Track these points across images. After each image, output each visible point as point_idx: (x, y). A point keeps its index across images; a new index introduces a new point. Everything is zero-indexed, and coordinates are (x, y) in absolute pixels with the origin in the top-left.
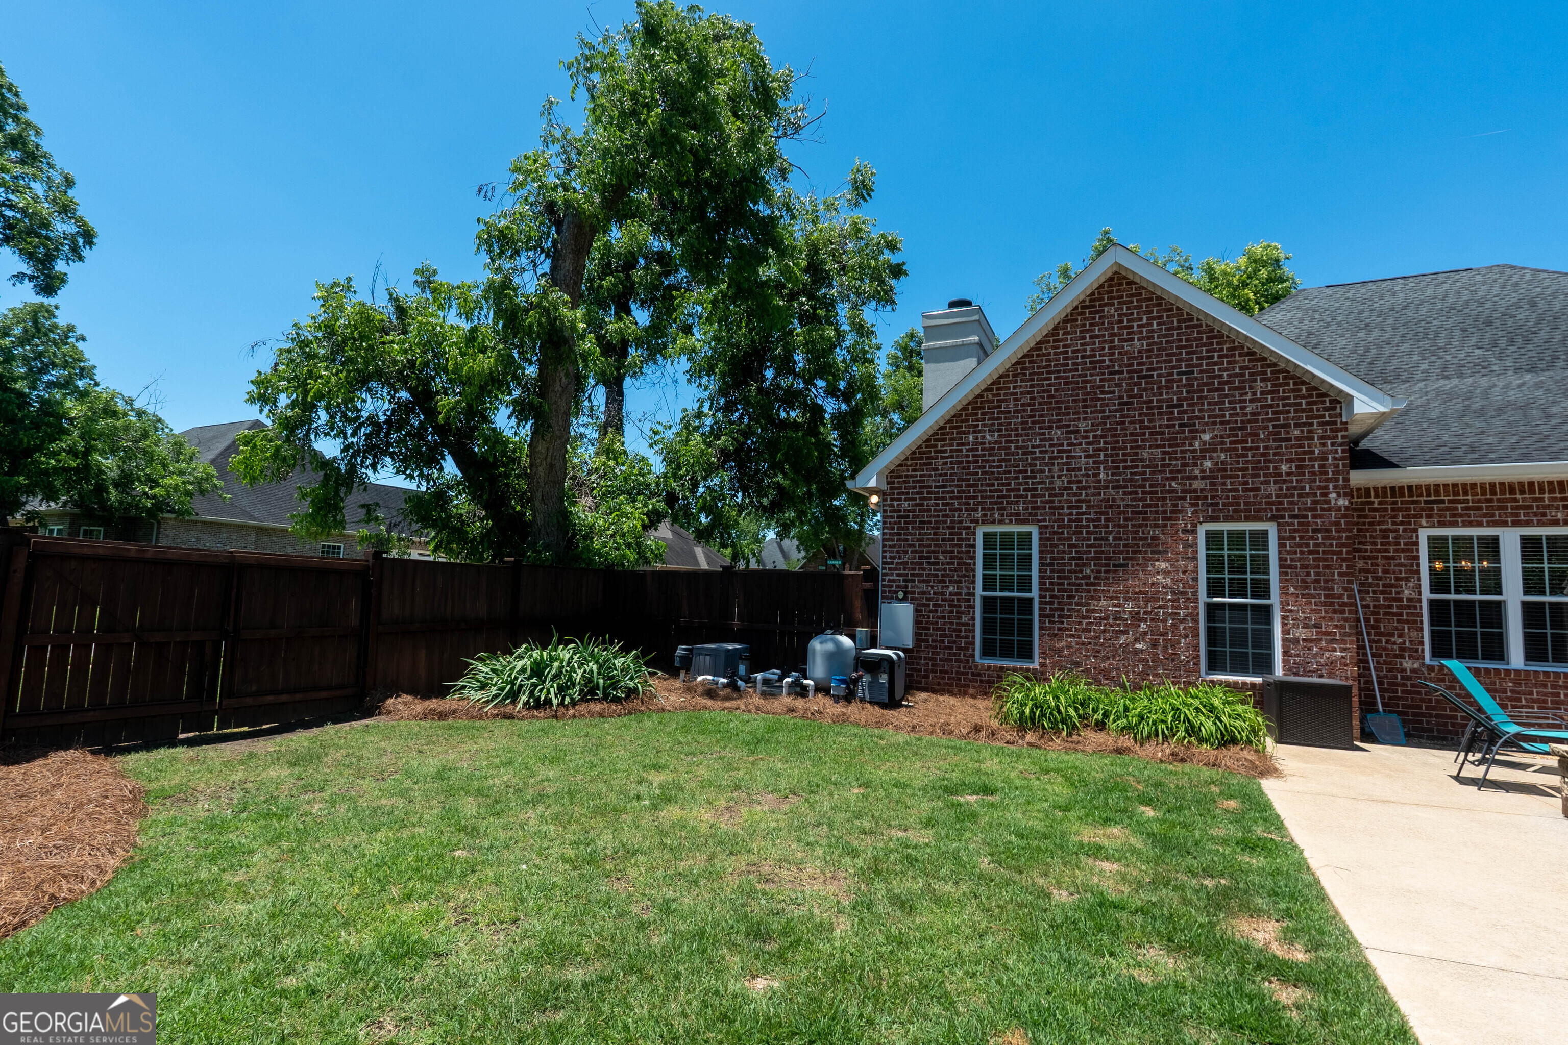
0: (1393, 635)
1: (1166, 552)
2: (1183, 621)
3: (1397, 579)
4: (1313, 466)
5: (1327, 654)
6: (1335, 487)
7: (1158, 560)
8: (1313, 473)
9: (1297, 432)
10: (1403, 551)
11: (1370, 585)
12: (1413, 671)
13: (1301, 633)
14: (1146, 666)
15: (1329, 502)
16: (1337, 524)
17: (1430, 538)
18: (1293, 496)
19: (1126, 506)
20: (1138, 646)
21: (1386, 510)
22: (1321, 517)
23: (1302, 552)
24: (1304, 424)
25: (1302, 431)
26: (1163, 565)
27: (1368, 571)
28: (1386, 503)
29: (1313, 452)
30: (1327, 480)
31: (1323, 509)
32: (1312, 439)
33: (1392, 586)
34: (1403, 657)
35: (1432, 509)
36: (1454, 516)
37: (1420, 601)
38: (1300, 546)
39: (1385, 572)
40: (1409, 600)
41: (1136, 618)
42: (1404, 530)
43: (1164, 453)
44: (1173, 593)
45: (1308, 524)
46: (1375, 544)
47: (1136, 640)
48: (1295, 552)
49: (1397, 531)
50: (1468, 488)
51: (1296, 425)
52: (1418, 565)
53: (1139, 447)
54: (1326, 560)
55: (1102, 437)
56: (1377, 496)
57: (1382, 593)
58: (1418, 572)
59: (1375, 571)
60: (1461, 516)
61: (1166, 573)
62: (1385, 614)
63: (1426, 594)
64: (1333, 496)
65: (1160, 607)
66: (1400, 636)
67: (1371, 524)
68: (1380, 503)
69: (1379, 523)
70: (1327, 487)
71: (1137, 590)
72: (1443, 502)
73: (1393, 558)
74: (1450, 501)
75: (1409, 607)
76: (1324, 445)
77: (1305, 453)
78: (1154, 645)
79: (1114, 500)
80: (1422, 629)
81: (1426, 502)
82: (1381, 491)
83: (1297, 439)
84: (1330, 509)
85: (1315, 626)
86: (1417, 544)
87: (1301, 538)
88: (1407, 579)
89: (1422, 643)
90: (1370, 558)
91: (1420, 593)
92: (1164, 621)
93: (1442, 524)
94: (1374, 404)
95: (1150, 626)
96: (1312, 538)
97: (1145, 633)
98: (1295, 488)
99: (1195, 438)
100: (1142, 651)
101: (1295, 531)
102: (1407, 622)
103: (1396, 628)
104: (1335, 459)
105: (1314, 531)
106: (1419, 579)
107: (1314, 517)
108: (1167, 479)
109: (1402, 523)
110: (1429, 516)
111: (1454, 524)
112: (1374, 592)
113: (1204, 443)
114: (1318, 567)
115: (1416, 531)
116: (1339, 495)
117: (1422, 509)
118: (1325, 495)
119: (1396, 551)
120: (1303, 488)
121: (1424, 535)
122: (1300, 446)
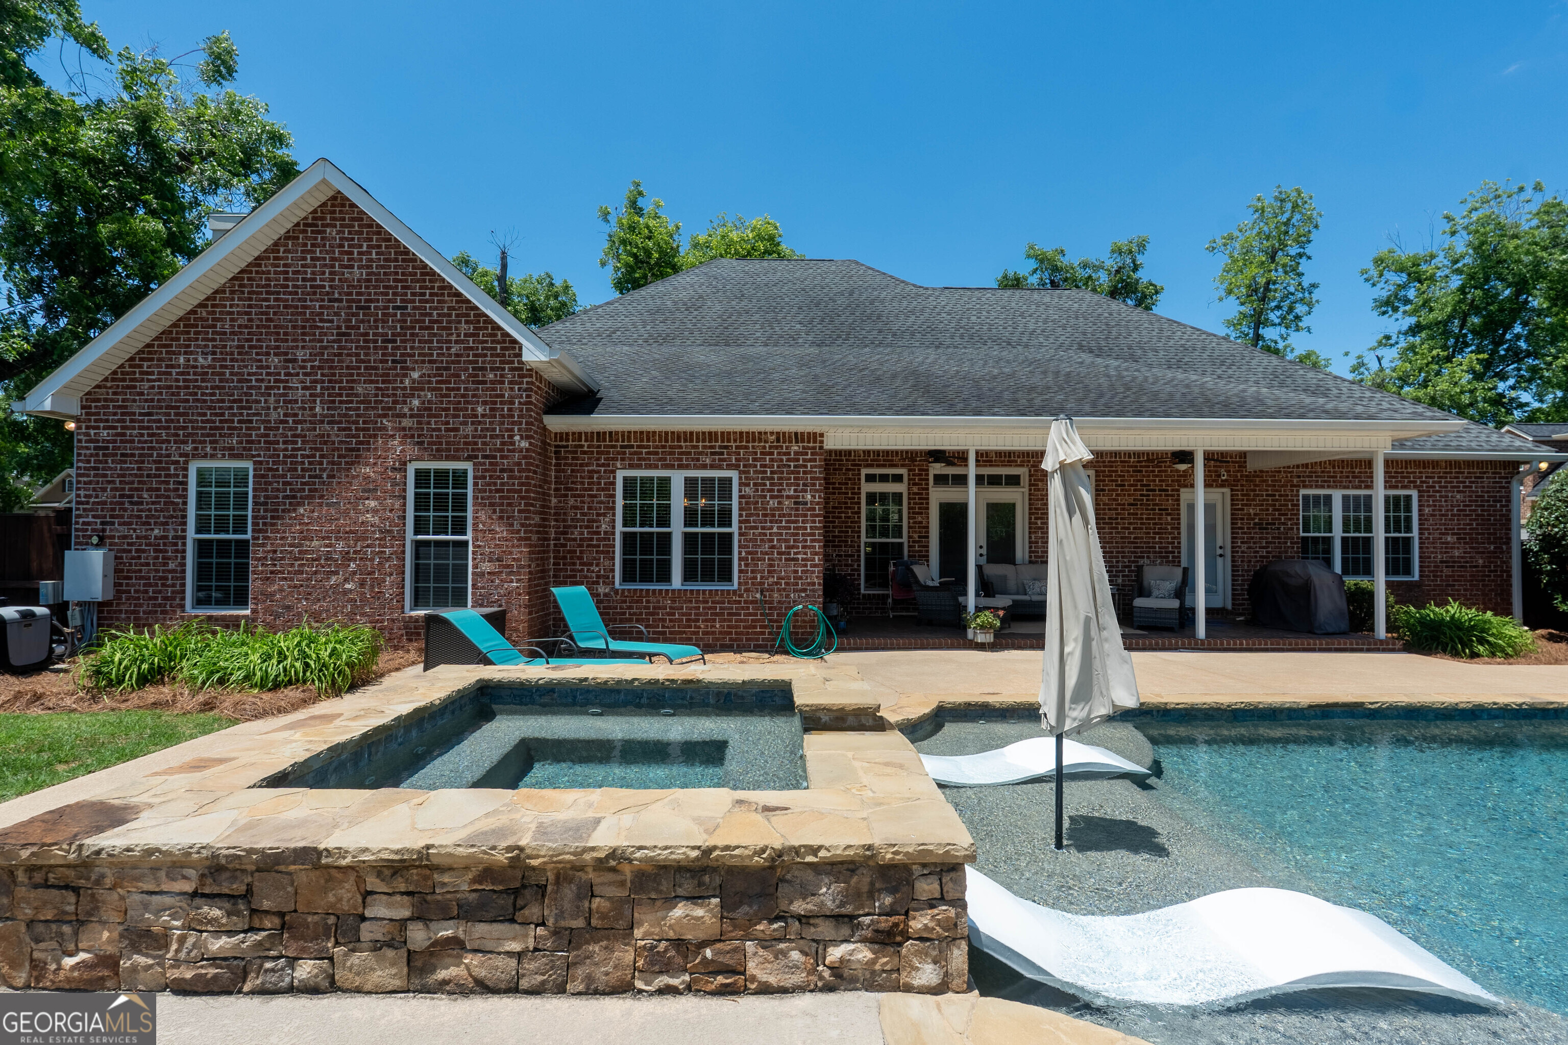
0: (592, 565)
1: (375, 490)
2: (388, 559)
3: (598, 515)
4: (503, 409)
5: (506, 585)
6: (519, 430)
7: (368, 499)
8: (503, 416)
9: (491, 376)
10: (603, 490)
11: (578, 520)
12: (606, 595)
13: (486, 567)
14: (355, 607)
15: (513, 444)
16: (519, 464)
17: (625, 479)
18: (485, 437)
19: (341, 442)
20: (347, 586)
21: (592, 452)
22: (506, 457)
23: (490, 491)
24: (498, 369)
25: (496, 375)
26: (373, 504)
27: (576, 508)
28: (593, 446)
29: (503, 396)
30: (513, 423)
31: (509, 451)
32: (503, 383)
33: (594, 521)
34: (598, 583)
35: (624, 453)
36: (639, 459)
37: (613, 533)
38: (489, 484)
39: (590, 508)
40: (606, 533)
41: (347, 557)
42: (605, 472)
43: (377, 389)
44: (381, 532)
45: (496, 464)
46: (583, 483)
47: (346, 580)
48: (485, 491)
49: (599, 472)
50: (650, 435)
51: (492, 369)
52: (614, 502)
53: (353, 381)
54: (508, 498)
55: (320, 368)
56: (586, 441)
57: (587, 527)
58: (613, 508)
59: (582, 508)
60: (644, 459)
61: (375, 511)
62: (588, 546)
63: (619, 528)
64: (517, 438)
65: (368, 546)
66: (597, 565)
67: (581, 465)
68: (589, 447)
69: (587, 465)
70: (512, 430)
71: (348, 529)
72: (632, 446)
73: (595, 496)
74: (638, 447)
75: (604, 539)
76: (512, 389)
77: (497, 396)
78: (362, 584)
79: (329, 436)
80: (613, 558)
81: (622, 447)
82: (590, 436)
83: (493, 382)
84: (514, 451)
85: (498, 560)
86: (614, 483)
87: (491, 477)
88: (604, 515)
89: (613, 571)
90: (579, 496)
91: (614, 527)
92: (372, 560)
93: (631, 467)
94: (537, 353)
95: (358, 566)
96: (499, 477)
97: (354, 573)
98: (487, 429)
99: (405, 375)
100: (350, 591)
101: (486, 470)
102: (603, 552)
103: (595, 559)
104: (520, 403)
105: (502, 471)
106: (614, 515)
107: (502, 457)
108: (379, 416)
109: (603, 465)
110: (623, 459)
111: (639, 467)
112: (581, 527)
113: (414, 381)
114: (502, 504)
115: (614, 472)
116: (522, 438)
117: (618, 453)
118: (511, 437)
119: (598, 490)
120: (494, 430)
121: (620, 475)
122: (494, 389)
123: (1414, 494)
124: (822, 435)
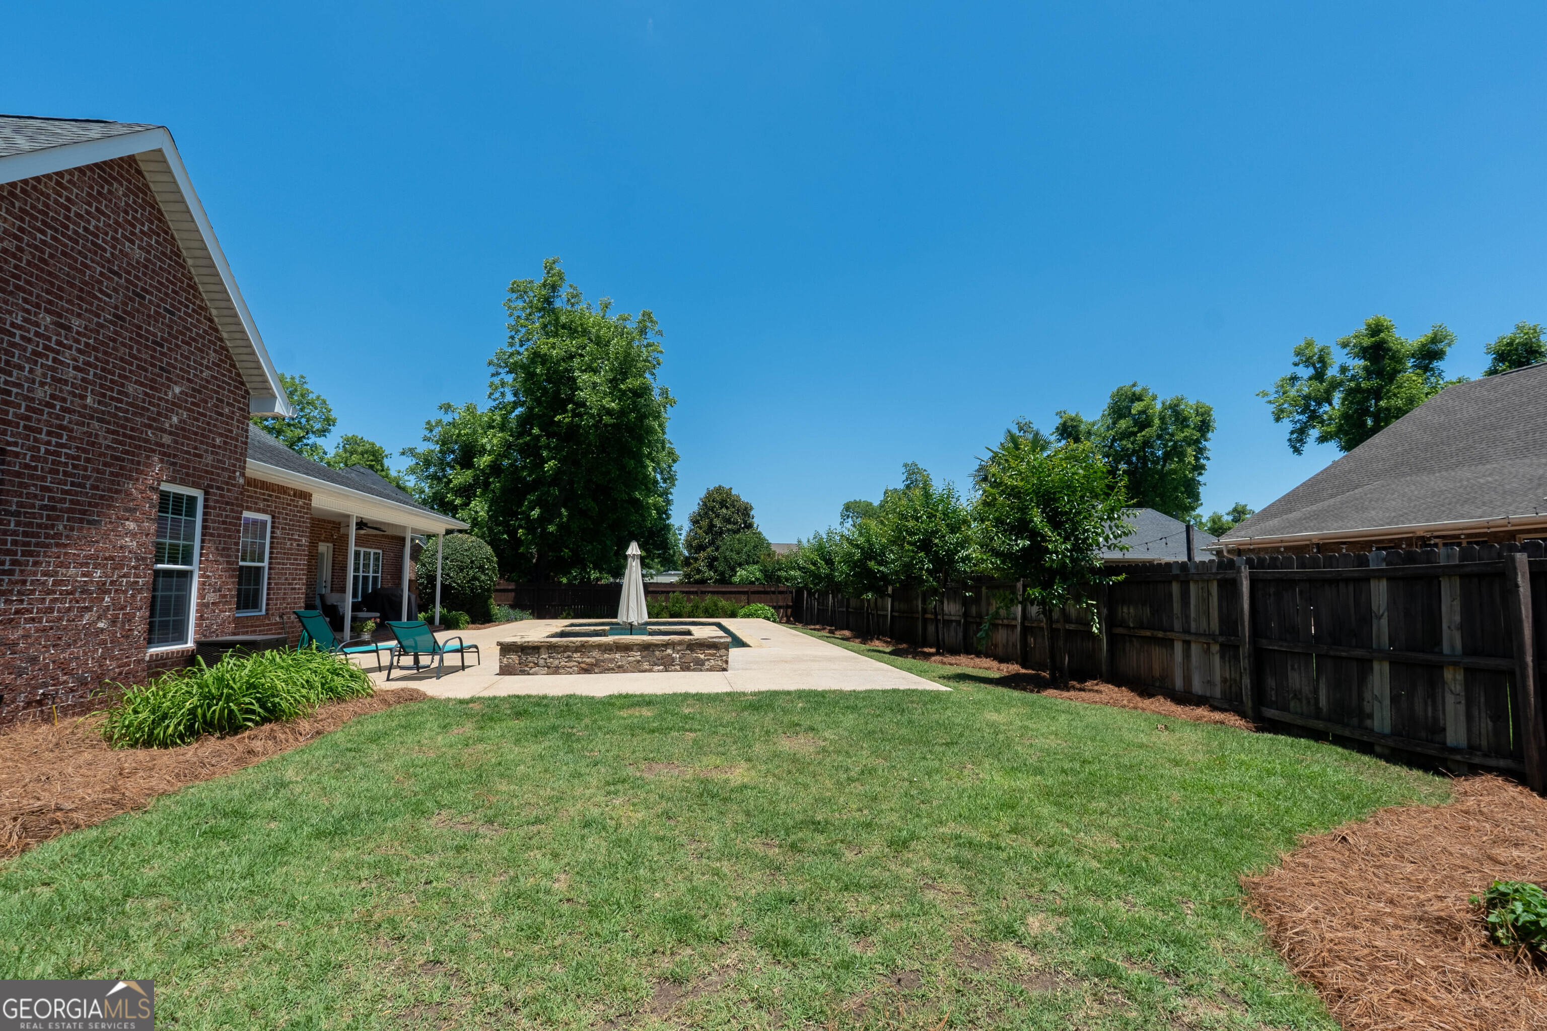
1: (135, 510)
2: (140, 591)
4: (230, 444)
5: (222, 615)
6: (239, 467)
7: (128, 520)
8: (230, 451)
13: (211, 597)
14: (106, 649)
15: (234, 479)
16: (237, 499)
18: (219, 468)
19: (108, 447)
20: (101, 625)
22: (230, 491)
23: (219, 522)
24: (231, 404)
25: (228, 410)
26: (131, 525)
29: (232, 432)
30: (237, 459)
31: (230, 484)
32: (233, 419)
38: (218, 515)
41: (103, 590)
43: (146, 394)
44: (137, 559)
45: (223, 496)
47: (99, 618)
51: (227, 404)
53: (126, 377)
54: (228, 530)
55: (95, 349)
61: (134, 535)
65: (124, 576)
70: (235, 465)
71: (107, 555)
76: (237, 427)
77: (227, 430)
78: (114, 622)
79: (97, 436)
84: (234, 485)
85: (219, 590)
87: (219, 508)
92: (126, 592)
95: (113, 599)
96: (224, 509)
97: (108, 608)
98: (220, 461)
99: (169, 387)
100: (102, 630)
101: (216, 501)
104: (240, 441)
105: (226, 503)
107: (227, 491)
108: (146, 425)
113: (175, 395)
114: (225, 536)
116: (238, 474)
118: (234, 472)
120: (225, 463)
122: (227, 424)
123: (380, 551)
124: (311, 495)
